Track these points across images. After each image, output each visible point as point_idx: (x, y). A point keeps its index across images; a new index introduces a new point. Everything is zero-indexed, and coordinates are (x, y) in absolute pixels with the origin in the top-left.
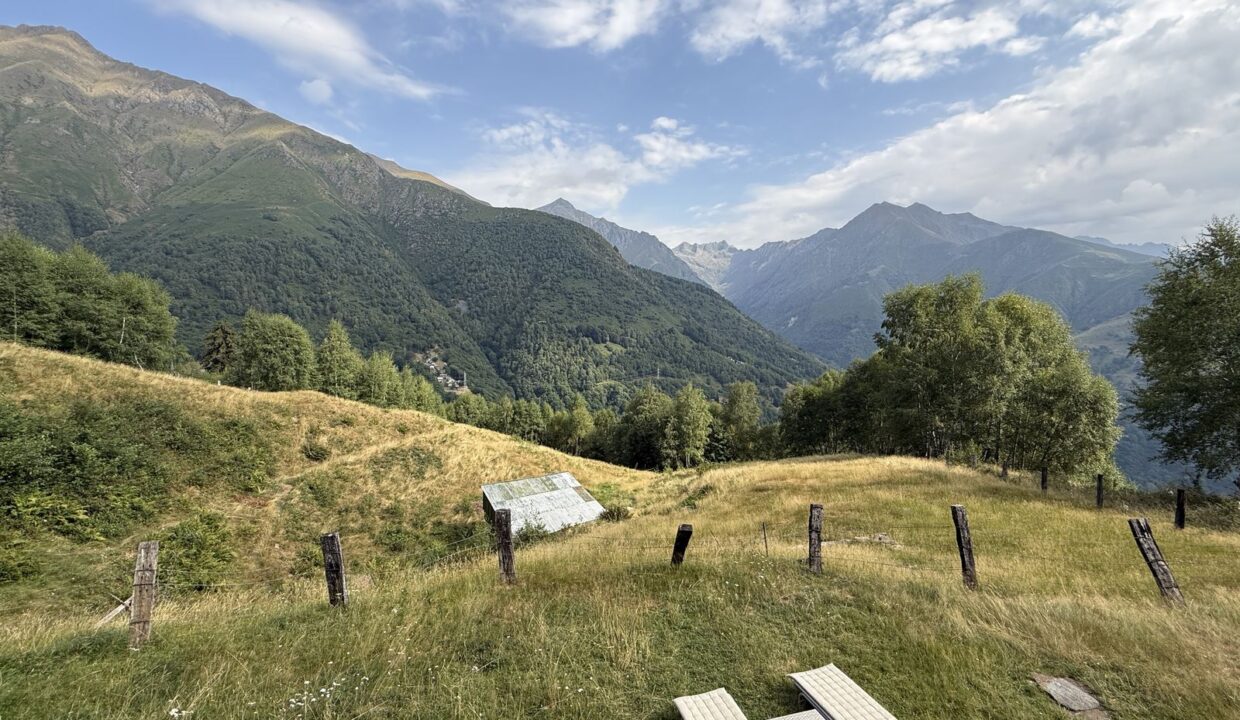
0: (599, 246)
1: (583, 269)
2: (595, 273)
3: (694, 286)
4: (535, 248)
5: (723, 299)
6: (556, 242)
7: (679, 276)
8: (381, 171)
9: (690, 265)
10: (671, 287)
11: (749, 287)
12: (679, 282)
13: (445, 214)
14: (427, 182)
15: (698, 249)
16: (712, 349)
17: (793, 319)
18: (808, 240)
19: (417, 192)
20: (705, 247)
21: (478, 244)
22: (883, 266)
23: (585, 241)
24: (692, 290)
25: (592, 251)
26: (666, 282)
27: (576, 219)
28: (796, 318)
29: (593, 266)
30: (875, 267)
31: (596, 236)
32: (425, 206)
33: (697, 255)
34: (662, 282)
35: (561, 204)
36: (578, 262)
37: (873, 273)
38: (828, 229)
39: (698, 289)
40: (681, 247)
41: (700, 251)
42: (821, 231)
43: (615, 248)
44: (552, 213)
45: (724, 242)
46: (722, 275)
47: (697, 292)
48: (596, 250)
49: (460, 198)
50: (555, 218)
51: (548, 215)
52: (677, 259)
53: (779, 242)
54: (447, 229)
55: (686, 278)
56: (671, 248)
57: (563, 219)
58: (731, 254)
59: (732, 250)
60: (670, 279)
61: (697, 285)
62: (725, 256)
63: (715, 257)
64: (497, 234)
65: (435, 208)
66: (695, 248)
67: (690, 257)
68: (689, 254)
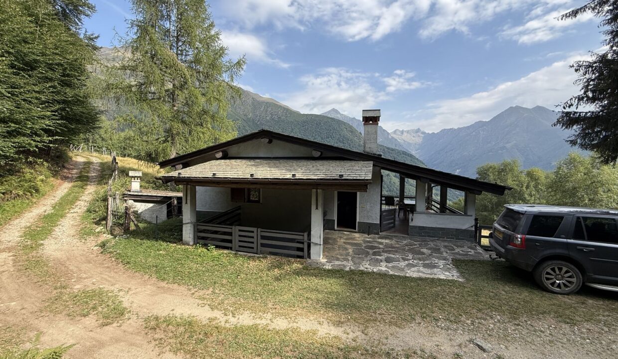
0: (352, 132)
1: (344, 143)
2: (350, 145)
3: (401, 152)
4: (321, 133)
5: (417, 159)
6: (331, 130)
7: (393, 147)
8: (253, 98)
9: (399, 140)
10: (389, 152)
11: (432, 153)
12: (393, 150)
13: (280, 118)
14: (272, 103)
15: (404, 133)
16: (410, 185)
17: (458, 171)
18: (468, 128)
19: (268, 107)
20: (408, 132)
21: (294, 131)
22: (515, 142)
23: (345, 129)
24: (400, 154)
25: (349, 135)
26: (386, 150)
27: (341, 119)
28: (460, 170)
29: (349, 142)
30: (510, 142)
31: (351, 127)
32: (271, 114)
33: (404, 136)
34: (384, 150)
35: (334, 111)
36: (341, 140)
37: (508, 146)
38: (480, 121)
39: (403, 154)
40: (395, 132)
41: (405, 134)
42: (476, 122)
43: (360, 133)
44: (329, 116)
45: (419, 129)
46: (417, 146)
47: (403, 155)
48: (350, 134)
49: (287, 110)
50: (331, 118)
51: (328, 118)
52: (393, 138)
53: (451, 129)
54: (280, 125)
55: (397, 148)
56: (389, 132)
57: (334, 119)
58: (423, 135)
59: (423, 133)
60: (388, 148)
61: (403, 151)
62: (419, 136)
63: (414, 137)
64: (303, 126)
65: (275, 115)
66: (402, 132)
67: (400, 137)
68: (400, 135)
